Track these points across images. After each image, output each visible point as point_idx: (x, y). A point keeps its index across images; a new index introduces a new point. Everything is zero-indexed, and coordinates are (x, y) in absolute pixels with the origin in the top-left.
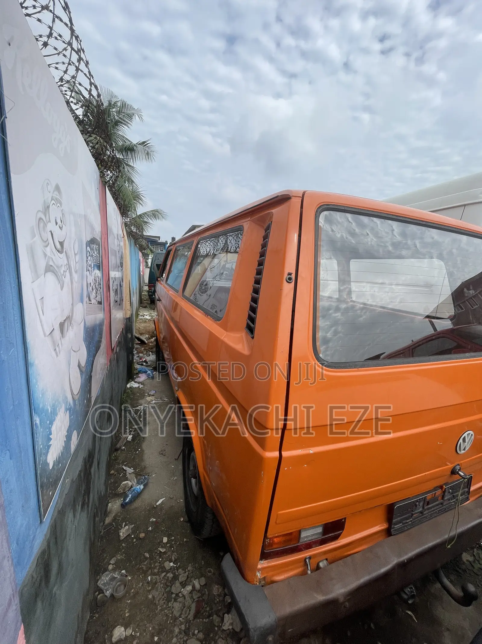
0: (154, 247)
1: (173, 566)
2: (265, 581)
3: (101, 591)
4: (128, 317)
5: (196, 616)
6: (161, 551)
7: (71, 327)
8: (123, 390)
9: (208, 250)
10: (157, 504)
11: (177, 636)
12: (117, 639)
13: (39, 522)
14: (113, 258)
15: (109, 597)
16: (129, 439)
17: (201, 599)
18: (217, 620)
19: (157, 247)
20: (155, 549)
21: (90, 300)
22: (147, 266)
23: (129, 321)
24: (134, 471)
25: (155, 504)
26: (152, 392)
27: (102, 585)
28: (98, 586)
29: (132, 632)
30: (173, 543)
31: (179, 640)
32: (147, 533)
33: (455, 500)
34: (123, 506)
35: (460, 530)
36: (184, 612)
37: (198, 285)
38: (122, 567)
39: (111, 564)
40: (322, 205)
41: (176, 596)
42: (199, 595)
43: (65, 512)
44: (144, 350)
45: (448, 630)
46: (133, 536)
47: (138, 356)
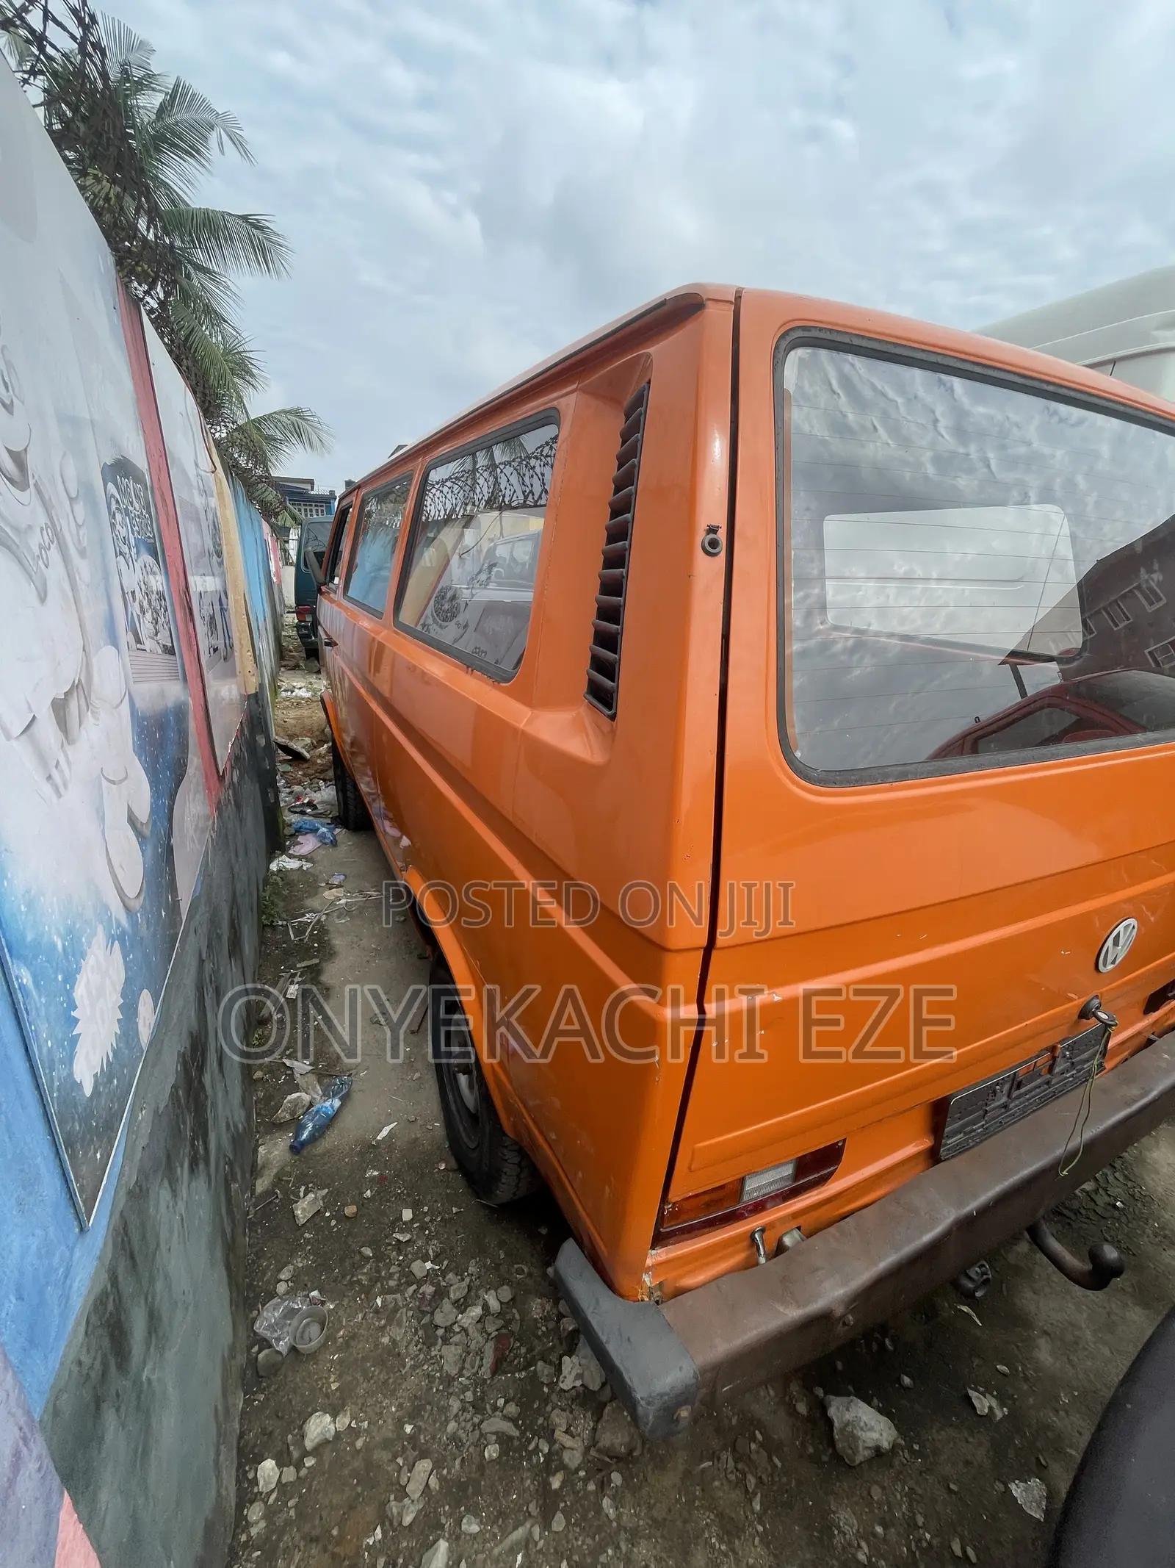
0: (300, 510)
1: (432, 1268)
2: (661, 1291)
3: (265, 1343)
4: (253, 692)
5: (496, 1369)
6: (401, 1239)
7: (89, 713)
8: (261, 877)
9: (449, 506)
10: (378, 1138)
11: (456, 1415)
12: (316, 1441)
13: (77, 1230)
14: (192, 527)
15: (285, 1353)
16: (291, 994)
17: (504, 1331)
18: (546, 1372)
19: (308, 508)
20: (387, 1237)
21: (138, 641)
22: (287, 562)
23: (257, 702)
24: (311, 1068)
25: (374, 1138)
26: (337, 880)
27: (265, 1329)
28: (255, 1333)
29: (351, 1422)
30: (427, 1219)
31: (463, 1424)
32: (363, 1205)
33: (1075, 1072)
34: (296, 1149)
35: (1089, 1134)
36: (467, 1365)
37: (432, 602)
38: (309, 1285)
39: (281, 1280)
40: (791, 329)
41: (446, 1331)
42: (500, 1322)
43: (148, 1189)
44: (304, 775)
45: (1046, 1333)
46: (328, 1214)
47: (291, 793)
